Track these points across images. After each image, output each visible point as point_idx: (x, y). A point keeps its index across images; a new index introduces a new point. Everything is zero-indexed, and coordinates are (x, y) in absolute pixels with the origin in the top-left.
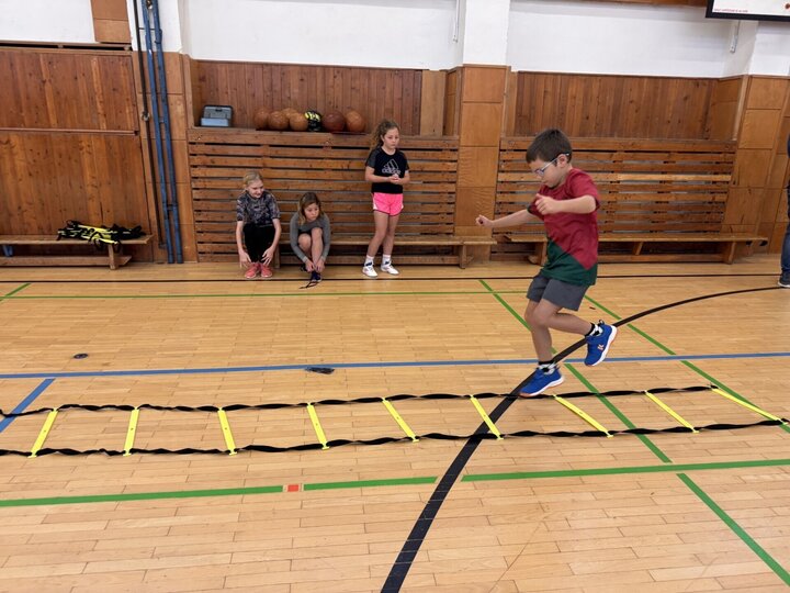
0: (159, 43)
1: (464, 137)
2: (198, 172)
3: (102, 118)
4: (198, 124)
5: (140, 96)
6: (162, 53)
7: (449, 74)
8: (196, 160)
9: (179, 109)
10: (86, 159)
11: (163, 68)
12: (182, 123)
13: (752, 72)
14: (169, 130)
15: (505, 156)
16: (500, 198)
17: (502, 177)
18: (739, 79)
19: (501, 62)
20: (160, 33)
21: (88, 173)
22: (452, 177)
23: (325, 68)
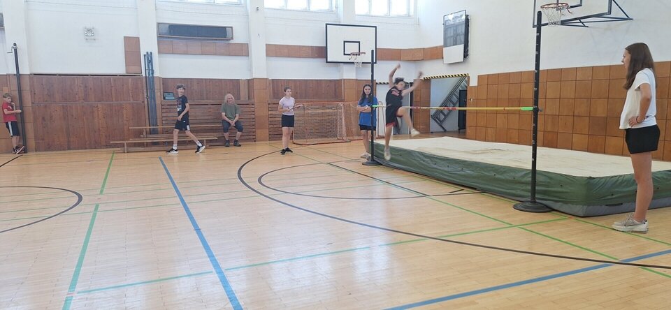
0: (153, 74)
1: (256, 100)
2: (164, 115)
3: (131, 98)
4: (164, 98)
5: (145, 90)
6: (153, 77)
7: (249, 80)
8: (164, 111)
9: (158, 94)
10: (125, 111)
11: (153, 81)
12: (159, 98)
13: (344, 78)
14: (155, 101)
15: (270, 106)
16: (270, 119)
17: (270, 112)
18: (341, 80)
19: (265, 77)
20: (153, 71)
21: (125, 115)
22: (253, 113)
23: (205, 79)
